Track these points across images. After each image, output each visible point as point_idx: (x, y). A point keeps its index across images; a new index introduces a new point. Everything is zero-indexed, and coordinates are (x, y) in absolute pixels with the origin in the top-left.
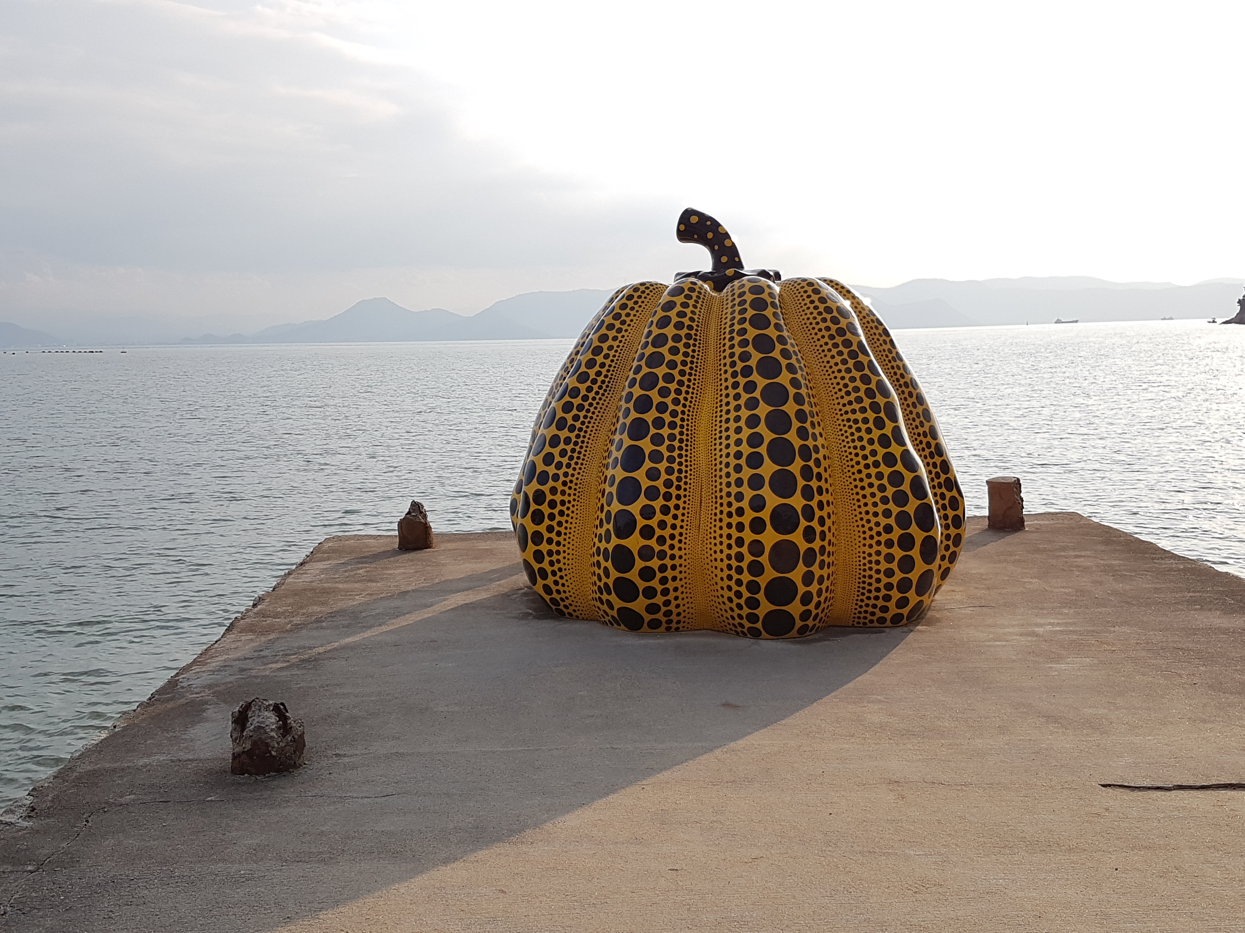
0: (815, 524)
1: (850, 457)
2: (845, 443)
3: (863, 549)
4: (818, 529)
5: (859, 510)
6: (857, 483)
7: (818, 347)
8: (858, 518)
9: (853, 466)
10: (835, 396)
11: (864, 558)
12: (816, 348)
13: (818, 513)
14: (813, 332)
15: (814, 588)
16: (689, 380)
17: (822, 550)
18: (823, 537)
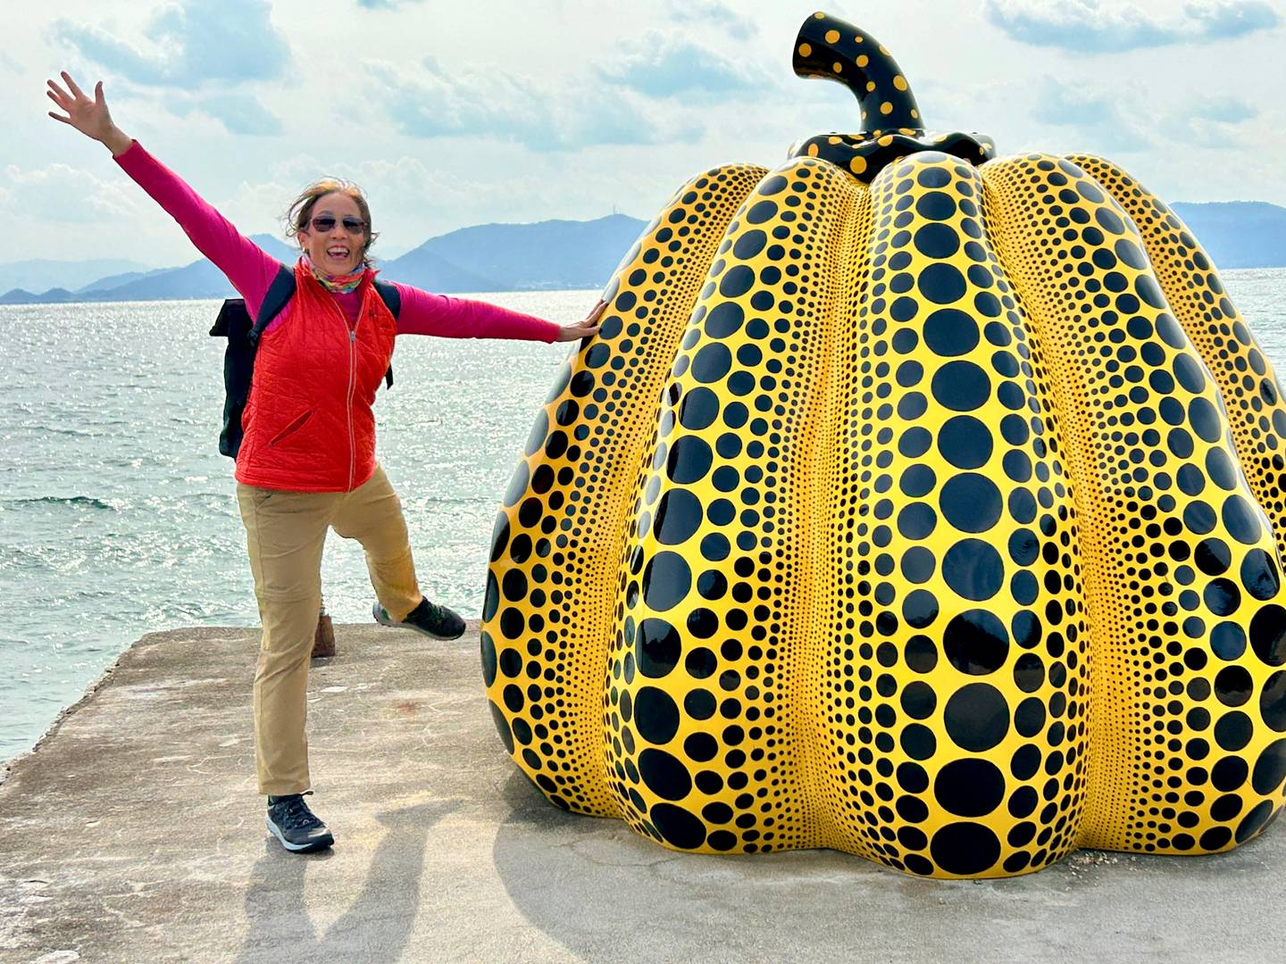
0: (1041, 650)
1: (1119, 511)
2: (1108, 483)
3: (1143, 699)
4: (1048, 661)
5: (1136, 619)
6: (1134, 564)
7: (1057, 289)
8: (1135, 636)
9: (1124, 531)
10: (1089, 388)
11: (1146, 718)
12: (1053, 291)
13: (1047, 629)
14: (1048, 259)
15: (1039, 781)
16: (791, 360)
17: (1057, 703)
18: (1058, 676)
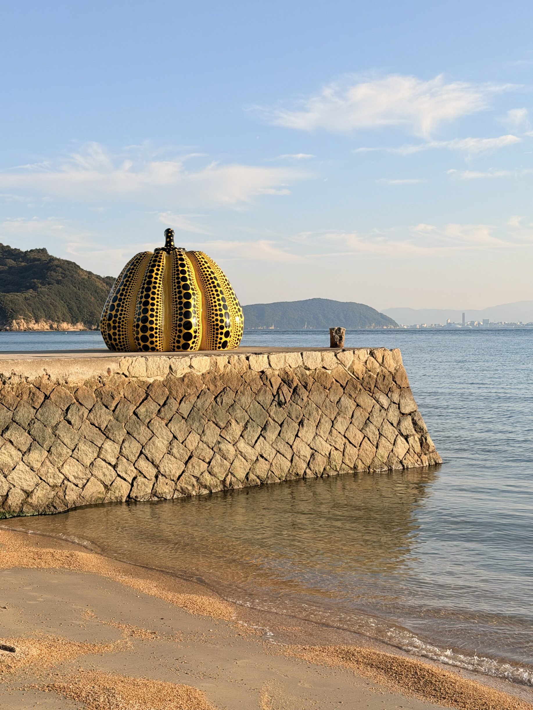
0: (117, 319)
4: (118, 321)
13: (119, 316)
15: (117, 337)
17: (119, 327)
18: (119, 323)
